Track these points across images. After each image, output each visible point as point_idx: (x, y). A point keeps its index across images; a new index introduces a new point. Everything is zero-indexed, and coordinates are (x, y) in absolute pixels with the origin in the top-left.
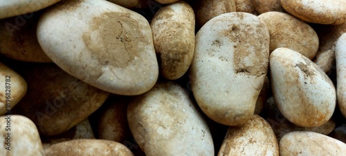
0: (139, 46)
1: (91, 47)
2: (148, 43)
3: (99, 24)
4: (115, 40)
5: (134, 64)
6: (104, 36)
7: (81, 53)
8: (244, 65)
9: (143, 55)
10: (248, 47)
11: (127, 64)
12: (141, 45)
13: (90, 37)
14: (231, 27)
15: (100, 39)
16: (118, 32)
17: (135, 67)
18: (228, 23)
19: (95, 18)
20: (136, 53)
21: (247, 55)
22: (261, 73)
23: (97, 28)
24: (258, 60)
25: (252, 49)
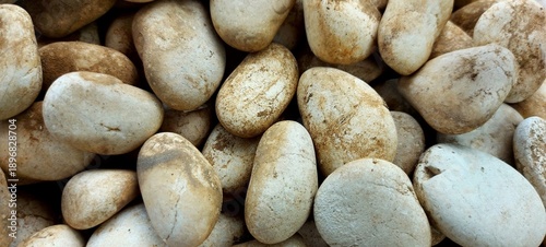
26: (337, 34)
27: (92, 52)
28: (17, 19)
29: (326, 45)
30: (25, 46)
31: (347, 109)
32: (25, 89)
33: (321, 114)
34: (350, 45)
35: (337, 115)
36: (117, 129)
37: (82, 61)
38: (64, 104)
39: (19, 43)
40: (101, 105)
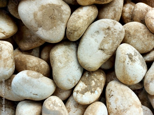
0: (58, 23)
1: (36, 18)
2: (63, 22)
3: (43, 9)
4: (48, 17)
5: (53, 30)
6: (43, 15)
7: (31, 20)
8: (104, 47)
9: (58, 27)
10: (110, 40)
11: (49, 29)
12: (59, 22)
13: (37, 14)
14: (107, 27)
15: (41, 16)
16: (51, 14)
17: (52, 31)
18: (107, 25)
19: (42, 6)
20: (55, 26)
21: (107, 44)
22: (109, 54)
23: (42, 11)
24: (111, 48)
25: (111, 41)
26: (130, 75)
27: (34, 61)
28: (7, 49)
29: (123, 77)
30: (8, 60)
31: (126, 106)
32: (6, 75)
33: (115, 105)
34: (134, 79)
35: (122, 108)
36: (36, 95)
37: (29, 64)
38: (18, 84)
39: (6, 59)
40: (32, 86)
